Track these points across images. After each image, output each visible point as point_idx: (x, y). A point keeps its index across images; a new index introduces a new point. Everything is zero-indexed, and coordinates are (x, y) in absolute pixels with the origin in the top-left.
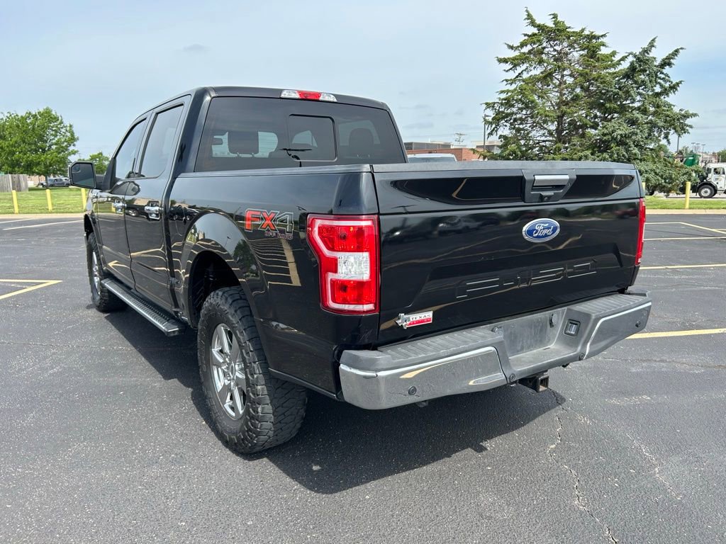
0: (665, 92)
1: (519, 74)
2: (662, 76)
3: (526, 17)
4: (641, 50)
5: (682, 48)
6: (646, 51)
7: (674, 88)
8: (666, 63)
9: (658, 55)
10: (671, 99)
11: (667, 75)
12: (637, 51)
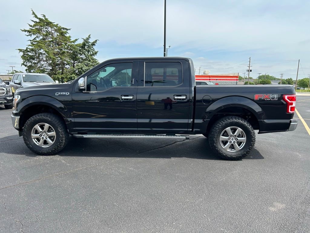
0: (93, 55)
1: (35, 38)
2: (93, 49)
3: (32, 13)
4: (86, 38)
5: (98, 40)
6: (88, 39)
7: (96, 53)
8: (93, 44)
9: (91, 41)
10: (95, 57)
11: (94, 49)
12: (85, 38)
